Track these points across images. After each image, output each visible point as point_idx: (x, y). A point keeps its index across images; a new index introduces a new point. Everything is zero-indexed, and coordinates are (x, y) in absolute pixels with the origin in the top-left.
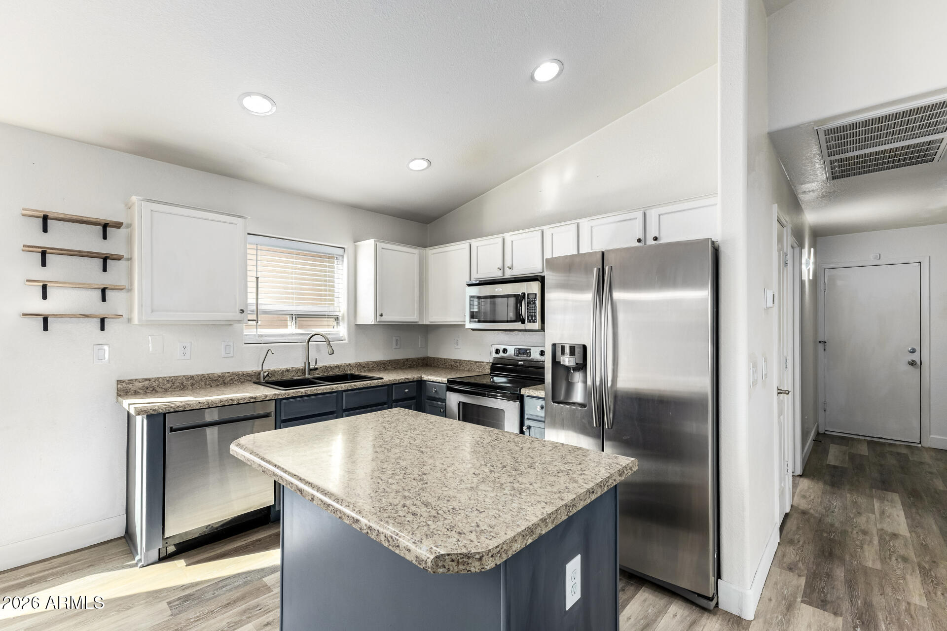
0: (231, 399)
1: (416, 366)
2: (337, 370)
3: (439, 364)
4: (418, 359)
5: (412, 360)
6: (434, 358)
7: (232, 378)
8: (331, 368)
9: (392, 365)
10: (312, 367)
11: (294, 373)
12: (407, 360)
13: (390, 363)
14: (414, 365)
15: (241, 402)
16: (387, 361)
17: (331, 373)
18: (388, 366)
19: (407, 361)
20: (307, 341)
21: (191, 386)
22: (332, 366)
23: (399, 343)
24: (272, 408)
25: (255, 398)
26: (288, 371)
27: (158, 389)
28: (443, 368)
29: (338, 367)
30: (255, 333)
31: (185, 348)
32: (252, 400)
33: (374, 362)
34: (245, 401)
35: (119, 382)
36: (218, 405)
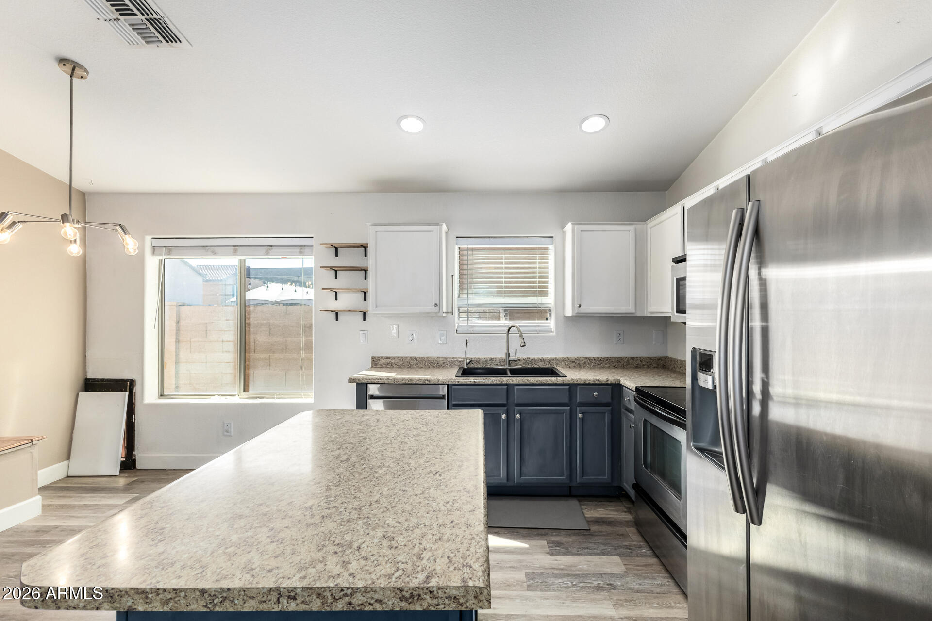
0: (411, 379)
1: (645, 366)
2: (541, 363)
3: (676, 367)
4: (650, 358)
5: (642, 359)
6: (671, 358)
7: (445, 362)
8: (535, 360)
9: (610, 363)
10: (511, 358)
11: (497, 362)
12: (633, 358)
13: (607, 360)
14: (643, 365)
15: (418, 382)
16: (604, 358)
17: (535, 366)
18: (606, 364)
19: (633, 360)
20: (506, 332)
21: (415, 365)
22: (536, 358)
23: (621, 337)
24: (443, 391)
25: (429, 381)
26: (492, 359)
27: (394, 366)
28: (679, 372)
29: (542, 360)
30: (466, 324)
31: (412, 335)
32: (427, 382)
33: (586, 358)
34: (421, 383)
35: (373, 357)
36: (400, 383)
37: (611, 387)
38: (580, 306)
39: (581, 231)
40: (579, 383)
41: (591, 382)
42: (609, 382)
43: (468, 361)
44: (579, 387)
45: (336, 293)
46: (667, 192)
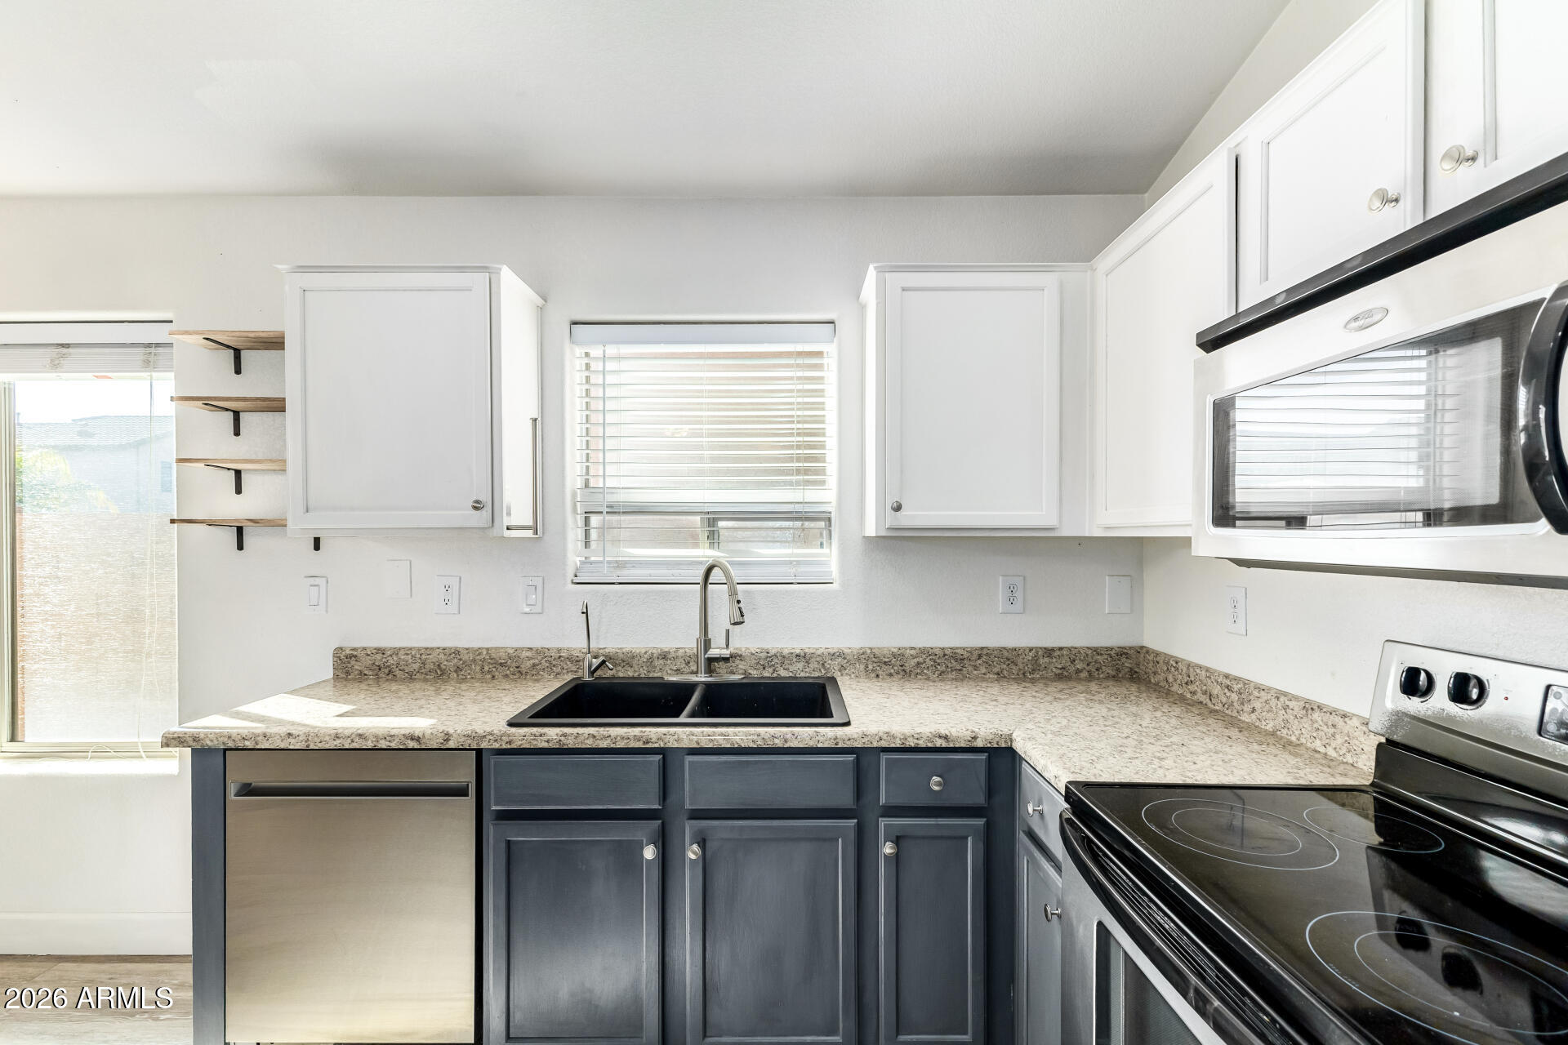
1: (1084, 675)
2: (800, 665)
3: (1171, 679)
4: (1096, 651)
5: (1073, 654)
6: (1157, 654)
8: (784, 659)
9: (989, 665)
10: (714, 652)
12: (1049, 652)
13: (980, 656)
14: (1078, 671)
16: (971, 651)
18: (976, 668)
19: (1050, 656)
20: (700, 579)
22: (786, 652)
23: (1019, 594)
24: (465, 774)
25: (418, 739)
28: (1182, 698)
29: (804, 657)
31: (447, 588)
33: (923, 651)
35: (344, 650)
37: (984, 756)
38: (898, 508)
39: (904, 289)
40: (884, 744)
41: (922, 744)
42: (979, 744)
43: (596, 662)
44: (884, 757)
45: (238, 473)
46: (1146, 195)
